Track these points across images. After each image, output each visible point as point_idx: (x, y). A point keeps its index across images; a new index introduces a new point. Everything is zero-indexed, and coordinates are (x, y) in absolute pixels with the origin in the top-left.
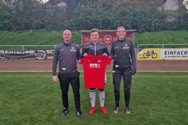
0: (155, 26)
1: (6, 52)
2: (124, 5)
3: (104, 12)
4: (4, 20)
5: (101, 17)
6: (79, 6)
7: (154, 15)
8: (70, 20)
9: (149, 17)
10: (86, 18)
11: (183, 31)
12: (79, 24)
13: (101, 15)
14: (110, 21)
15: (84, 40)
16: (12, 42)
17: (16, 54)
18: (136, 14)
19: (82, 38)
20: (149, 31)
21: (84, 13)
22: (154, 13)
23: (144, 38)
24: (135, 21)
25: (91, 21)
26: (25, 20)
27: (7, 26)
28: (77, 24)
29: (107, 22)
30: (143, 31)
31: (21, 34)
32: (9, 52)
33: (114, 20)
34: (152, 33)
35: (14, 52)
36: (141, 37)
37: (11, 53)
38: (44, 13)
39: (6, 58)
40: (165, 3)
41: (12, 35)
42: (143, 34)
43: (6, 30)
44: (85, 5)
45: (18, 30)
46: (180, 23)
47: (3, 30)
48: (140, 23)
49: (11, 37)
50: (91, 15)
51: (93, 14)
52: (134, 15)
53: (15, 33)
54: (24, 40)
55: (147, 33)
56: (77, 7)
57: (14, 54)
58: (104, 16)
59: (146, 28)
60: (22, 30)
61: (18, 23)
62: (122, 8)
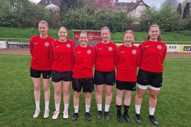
0: (124, 28)
1: (21, 43)
2: (103, 12)
3: (88, 16)
4: (11, 19)
5: (86, 20)
6: (70, 11)
7: (124, 20)
8: (63, 21)
9: (120, 22)
10: (75, 20)
11: (143, 32)
12: (70, 25)
13: (86, 18)
14: (92, 23)
15: (74, 36)
16: (20, 36)
17: (28, 45)
18: (111, 19)
19: (73, 35)
20: (120, 31)
21: (73, 16)
22: (124, 18)
23: (116, 36)
24: (111, 24)
25: (78, 23)
26: (28, 20)
27: (14, 24)
28: (68, 25)
29: (90, 24)
30: (116, 32)
31: (25, 30)
32: (22, 43)
33: (95, 22)
34: (122, 33)
35: (26, 43)
36: (114, 36)
37: (24, 44)
38: (42, 15)
39: (21, 47)
40: (136, 8)
41: (19, 31)
42: (115, 34)
43: (13, 27)
44: (74, 10)
45: (22, 27)
46: (141, 27)
47: (10, 27)
48: (114, 26)
49: (18, 33)
50: (78, 18)
51: (80, 17)
52: (110, 20)
53: (21, 30)
54: (29, 35)
55: (119, 33)
56: (68, 12)
57: (26, 44)
58: (88, 19)
59: (118, 29)
60: (25, 27)
61: (22, 22)
62: (101, 14)
